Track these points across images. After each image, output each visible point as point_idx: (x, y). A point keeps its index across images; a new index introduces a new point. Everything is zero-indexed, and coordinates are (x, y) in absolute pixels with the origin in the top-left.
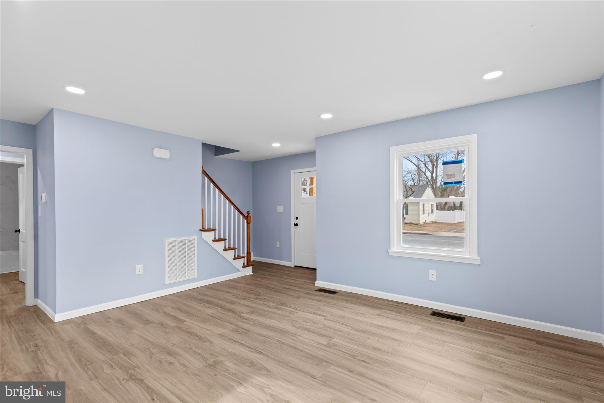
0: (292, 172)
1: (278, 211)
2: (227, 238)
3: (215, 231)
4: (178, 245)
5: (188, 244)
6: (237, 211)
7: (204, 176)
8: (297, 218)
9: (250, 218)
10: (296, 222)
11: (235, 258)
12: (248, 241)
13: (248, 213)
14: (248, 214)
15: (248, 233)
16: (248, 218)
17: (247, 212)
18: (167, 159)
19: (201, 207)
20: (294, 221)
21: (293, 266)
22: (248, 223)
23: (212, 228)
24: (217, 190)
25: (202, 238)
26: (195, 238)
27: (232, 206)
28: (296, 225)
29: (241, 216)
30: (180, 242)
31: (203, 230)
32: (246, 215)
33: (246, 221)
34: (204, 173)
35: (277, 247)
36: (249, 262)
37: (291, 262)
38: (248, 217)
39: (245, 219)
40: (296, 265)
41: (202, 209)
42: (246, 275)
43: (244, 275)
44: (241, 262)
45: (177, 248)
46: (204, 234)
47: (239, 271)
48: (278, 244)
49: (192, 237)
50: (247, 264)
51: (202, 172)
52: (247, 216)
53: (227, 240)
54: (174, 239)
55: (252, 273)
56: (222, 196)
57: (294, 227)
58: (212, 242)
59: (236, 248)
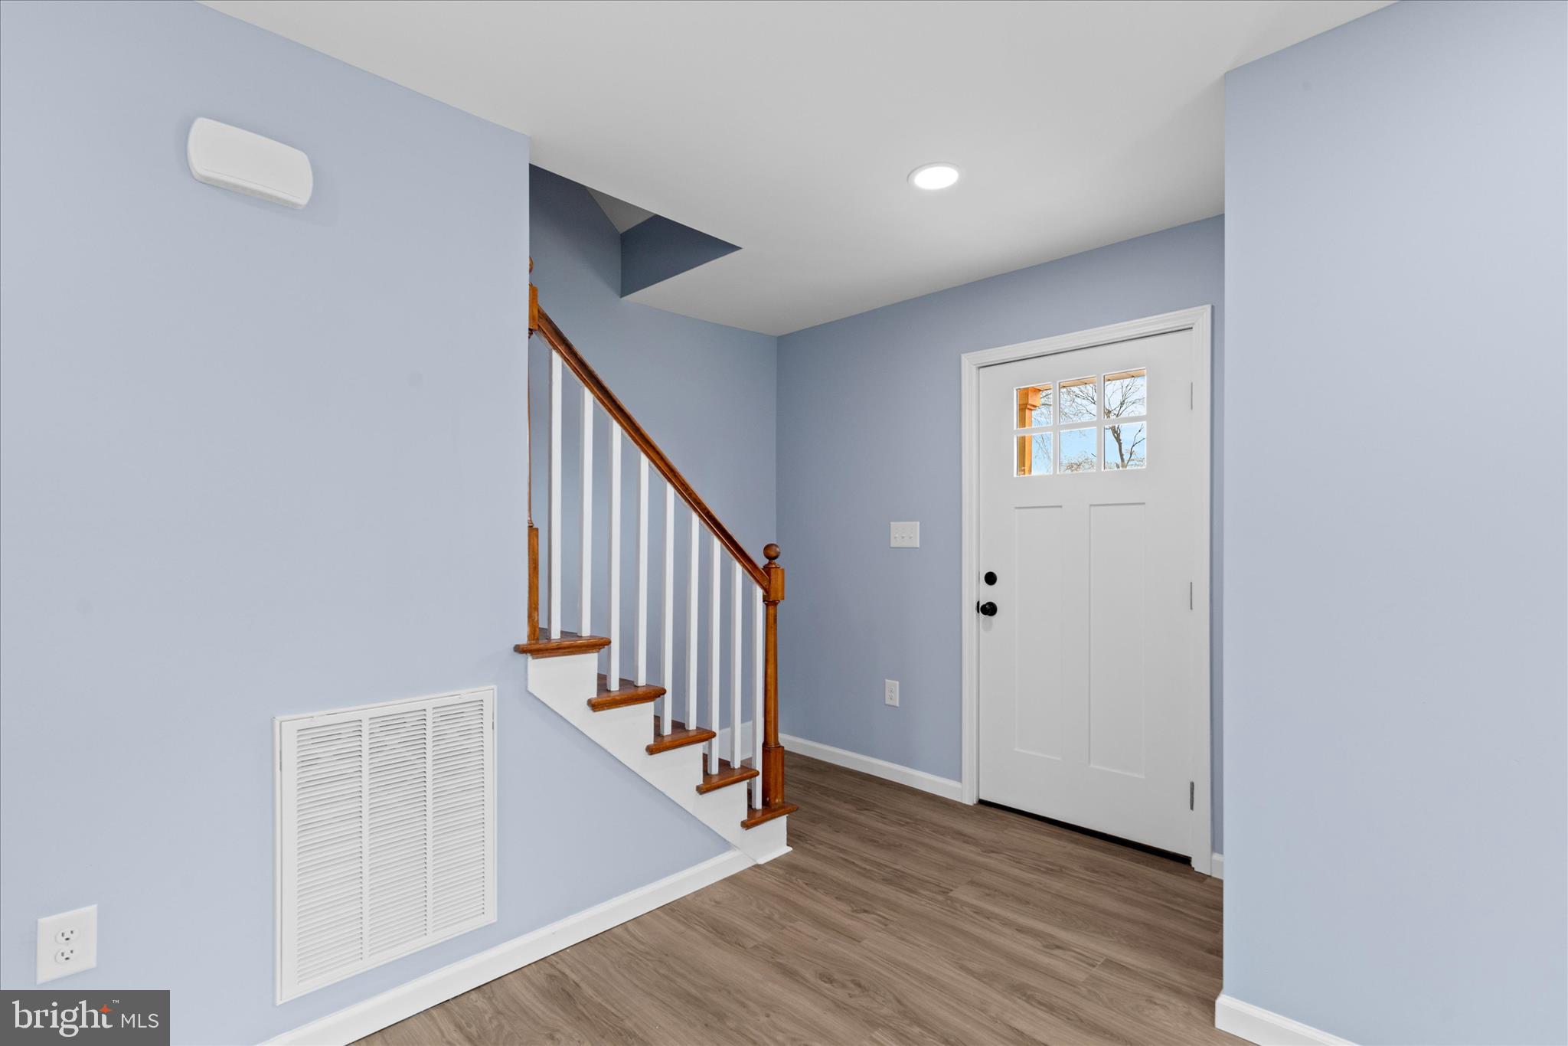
0: (968, 362)
1: (893, 544)
2: (668, 685)
3: (604, 650)
4: (375, 750)
5: (438, 737)
6: (717, 544)
7: (541, 342)
8: (991, 578)
9: (780, 577)
10: (988, 594)
11: (707, 786)
12: (771, 688)
13: (771, 554)
14: (771, 558)
15: (771, 653)
16: (773, 577)
17: (768, 547)
18: (295, 205)
19: (527, 518)
20: (975, 592)
21: (969, 800)
22: (770, 602)
23: (586, 631)
24: (617, 430)
25: (531, 694)
26: (488, 693)
27: (695, 519)
28: (989, 609)
29: (738, 569)
30: (389, 724)
31: (538, 645)
32: (761, 561)
33: (759, 593)
34: (543, 326)
35: (888, 702)
36: (772, 794)
37: (960, 780)
38: (769, 574)
39: (758, 582)
40: (982, 797)
41: (533, 531)
42: (762, 861)
43: (750, 864)
44: (734, 799)
45: (366, 769)
46: (540, 669)
47: (726, 845)
48: (892, 693)
49: (467, 694)
50: (765, 803)
51: (532, 318)
52: (767, 568)
53: (668, 698)
54: (346, 714)
55: (788, 845)
56: (645, 461)
57: (978, 620)
58: (588, 710)
59: (714, 735)
